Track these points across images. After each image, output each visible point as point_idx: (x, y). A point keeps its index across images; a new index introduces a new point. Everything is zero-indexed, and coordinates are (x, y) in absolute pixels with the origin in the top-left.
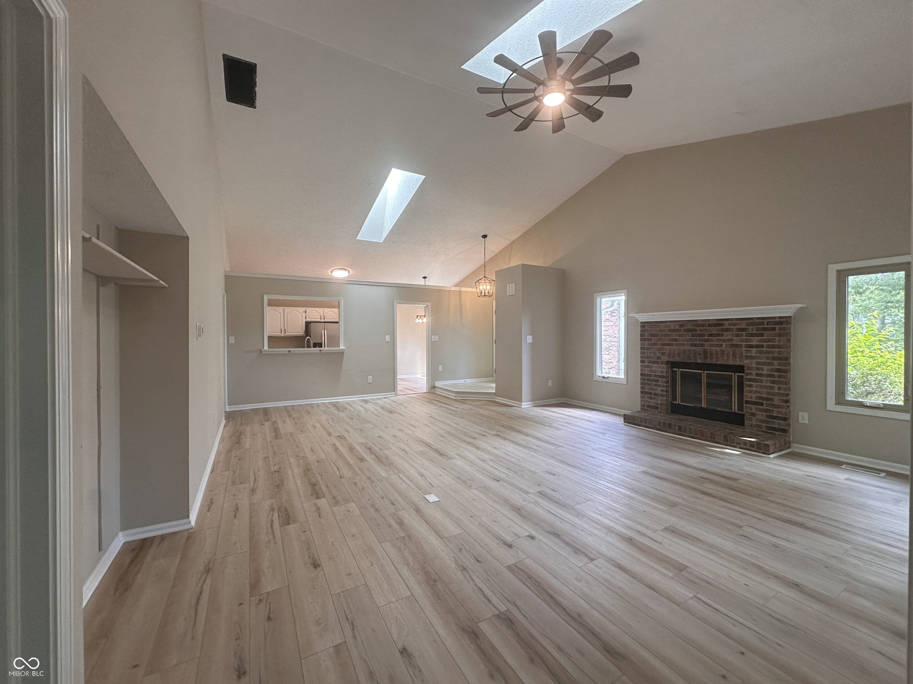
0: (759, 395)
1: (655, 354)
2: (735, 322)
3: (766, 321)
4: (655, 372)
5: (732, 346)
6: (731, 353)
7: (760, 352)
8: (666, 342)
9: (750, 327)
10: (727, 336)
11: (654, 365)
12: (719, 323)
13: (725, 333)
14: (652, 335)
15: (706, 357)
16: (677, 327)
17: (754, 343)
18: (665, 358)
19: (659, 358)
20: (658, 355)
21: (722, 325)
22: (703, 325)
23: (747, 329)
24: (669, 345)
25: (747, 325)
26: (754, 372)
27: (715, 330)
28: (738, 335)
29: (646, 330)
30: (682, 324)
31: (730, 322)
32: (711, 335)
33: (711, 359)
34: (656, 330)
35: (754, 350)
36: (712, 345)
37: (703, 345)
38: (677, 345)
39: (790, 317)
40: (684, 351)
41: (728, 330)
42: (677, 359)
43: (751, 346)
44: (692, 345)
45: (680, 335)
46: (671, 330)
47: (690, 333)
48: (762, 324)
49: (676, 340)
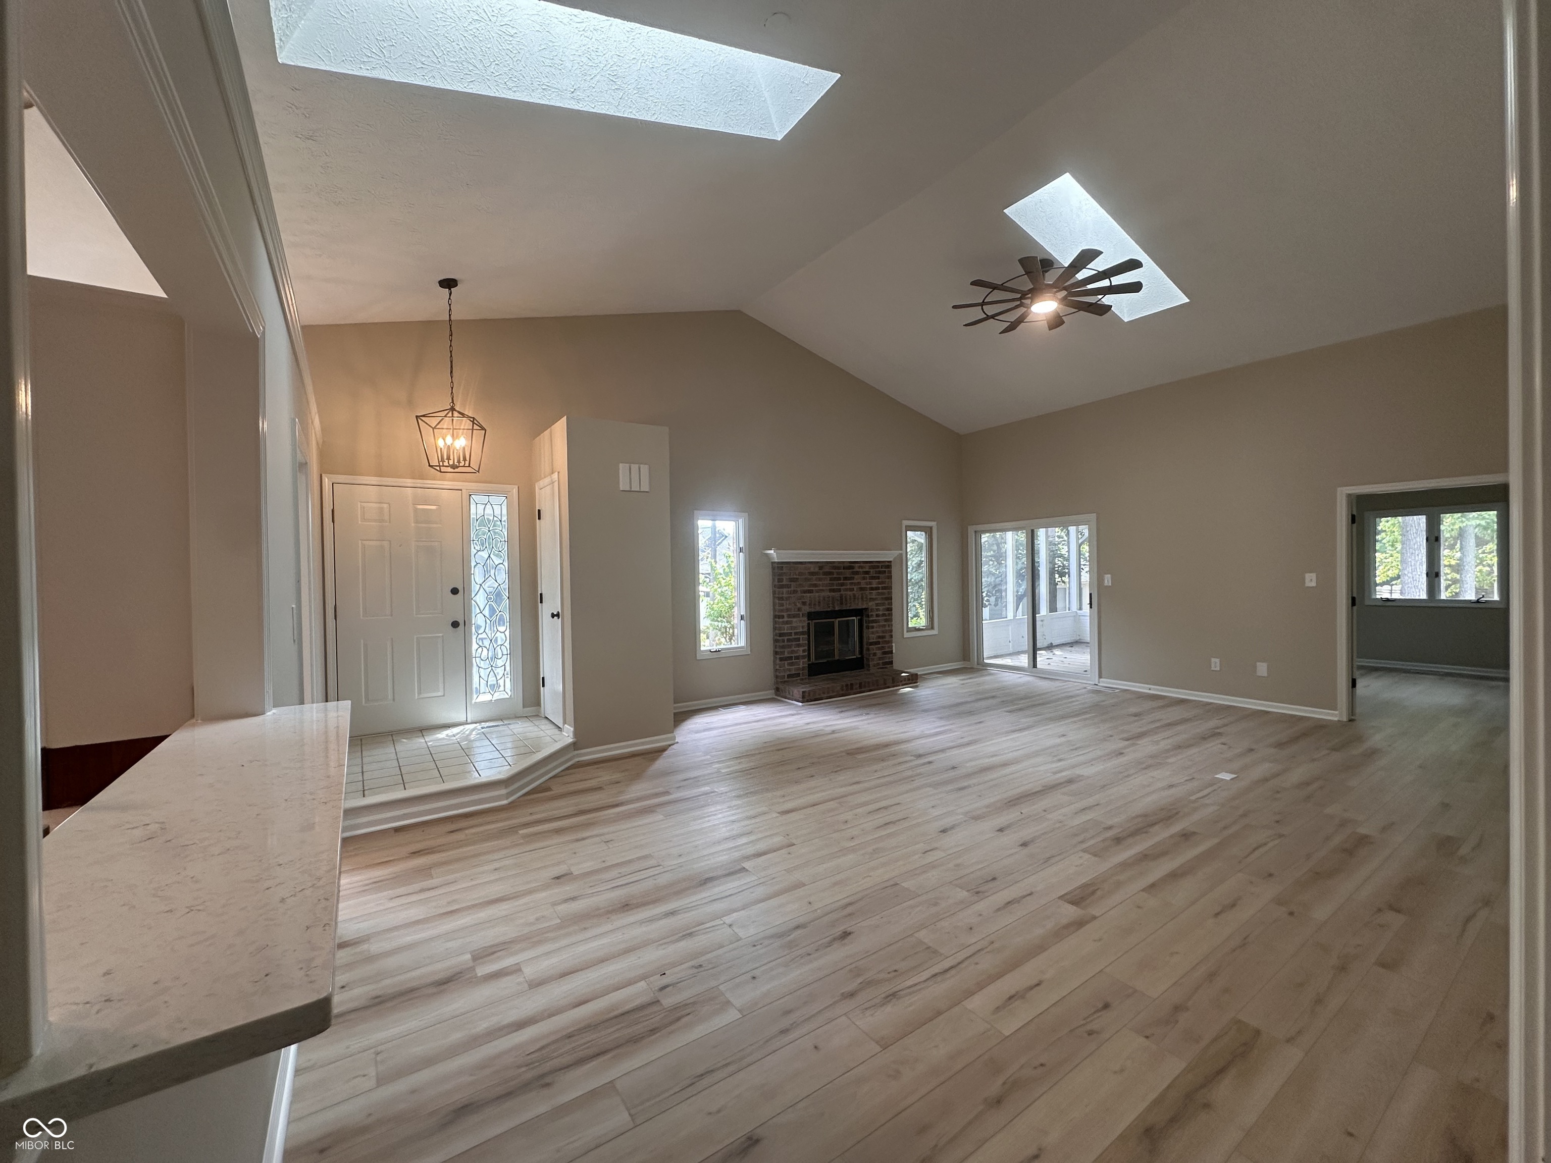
0: (878, 635)
1: (796, 605)
2: (862, 564)
3: (880, 565)
4: (795, 628)
5: (862, 589)
6: (860, 597)
7: (879, 594)
8: (806, 588)
9: (871, 570)
10: (857, 579)
11: (794, 620)
12: (850, 566)
13: (856, 577)
14: (792, 580)
15: (842, 603)
16: (817, 570)
17: (874, 586)
18: (807, 609)
19: (799, 609)
20: (799, 605)
21: (852, 568)
22: (839, 568)
23: (870, 572)
24: (810, 592)
25: (871, 567)
26: (874, 614)
27: (848, 573)
28: (864, 578)
29: (785, 573)
30: (821, 565)
31: (859, 565)
32: (845, 579)
33: (846, 604)
34: (795, 573)
35: (874, 592)
36: (846, 590)
37: (839, 590)
38: (817, 592)
39: (891, 561)
40: (824, 598)
41: (857, 573)
42: (818, 609)
43: (872, 589)
44: (831, 591)
45: (820, 580)
46: (812, 574)
47: (828, 577)
48: (878, 567)
49: (815, 585)
